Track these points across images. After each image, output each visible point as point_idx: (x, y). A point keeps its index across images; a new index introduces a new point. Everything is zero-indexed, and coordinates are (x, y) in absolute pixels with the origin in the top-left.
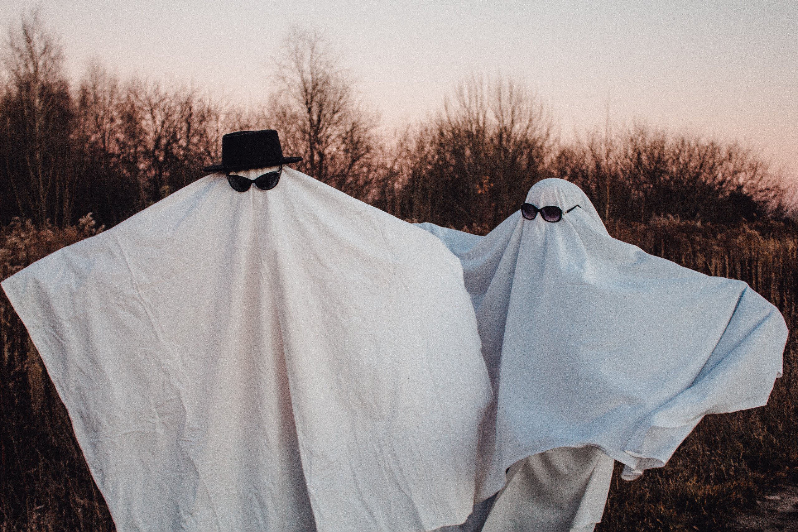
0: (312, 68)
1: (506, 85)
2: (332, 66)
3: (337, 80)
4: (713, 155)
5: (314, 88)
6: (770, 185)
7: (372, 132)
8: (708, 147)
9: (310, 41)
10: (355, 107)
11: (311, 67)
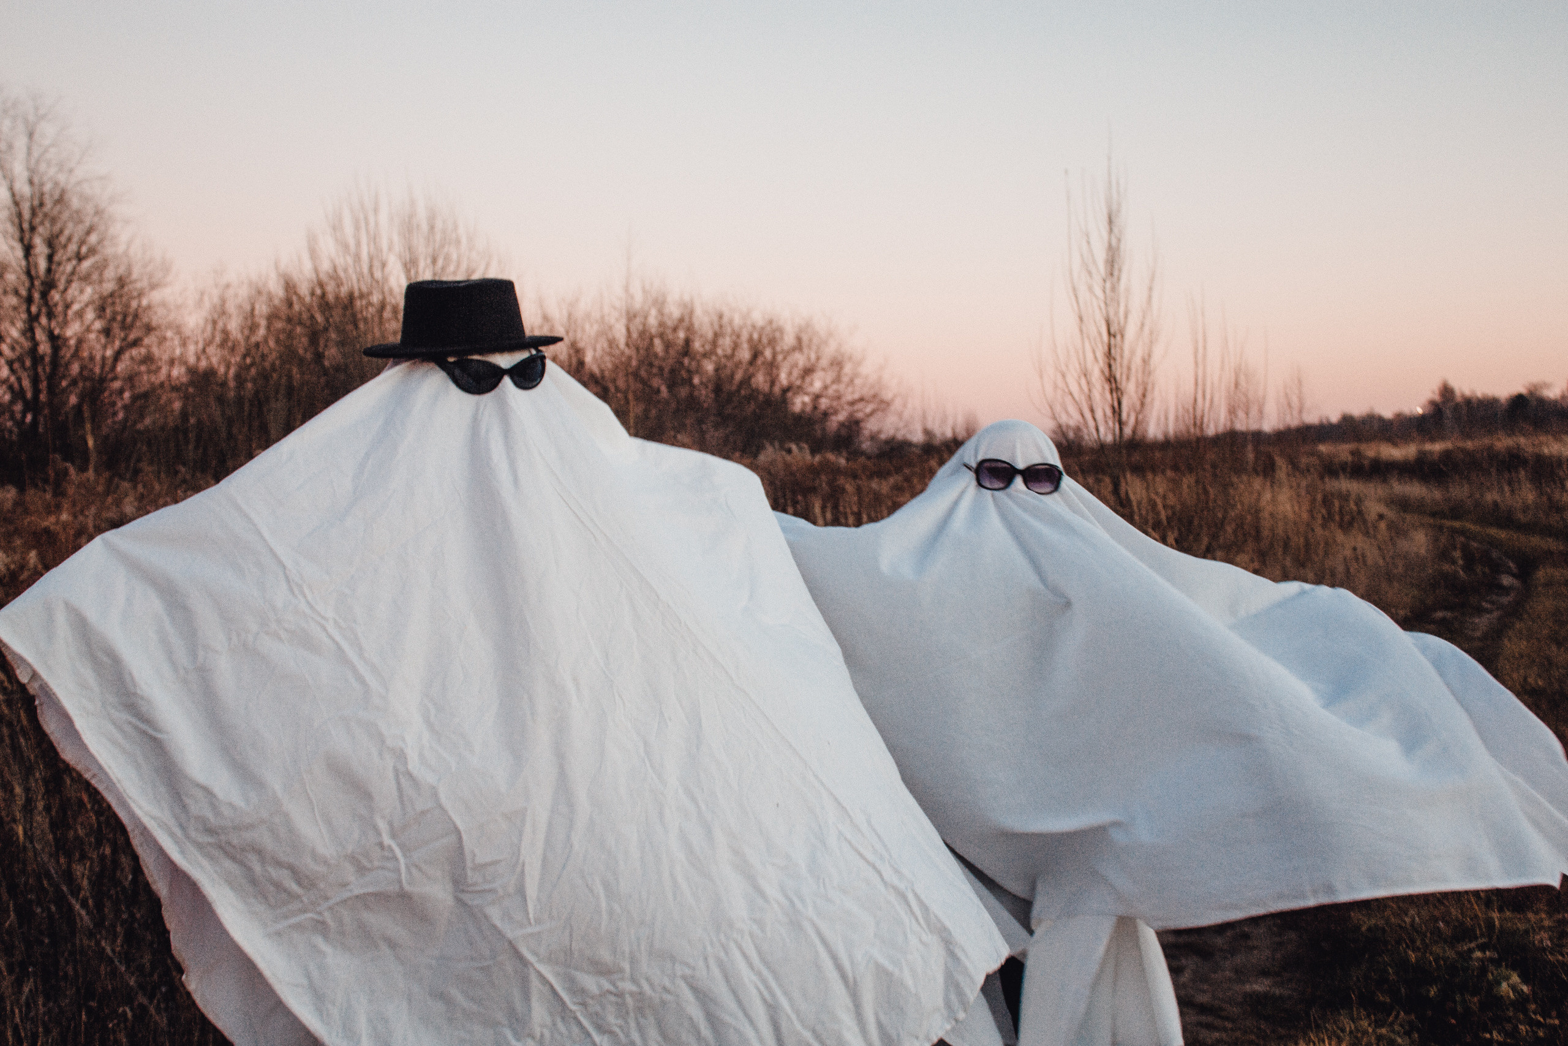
0: (32, 171)
1: (422, 215)
2: (71, 171)
3: (85, 199)
4: (772, 342)
5: (34, 213)
6: (866, 392)
7: (155, 296)
8: (763, 328)
9: (26, 121)
10: (121, 249)
11: (28, 169)
